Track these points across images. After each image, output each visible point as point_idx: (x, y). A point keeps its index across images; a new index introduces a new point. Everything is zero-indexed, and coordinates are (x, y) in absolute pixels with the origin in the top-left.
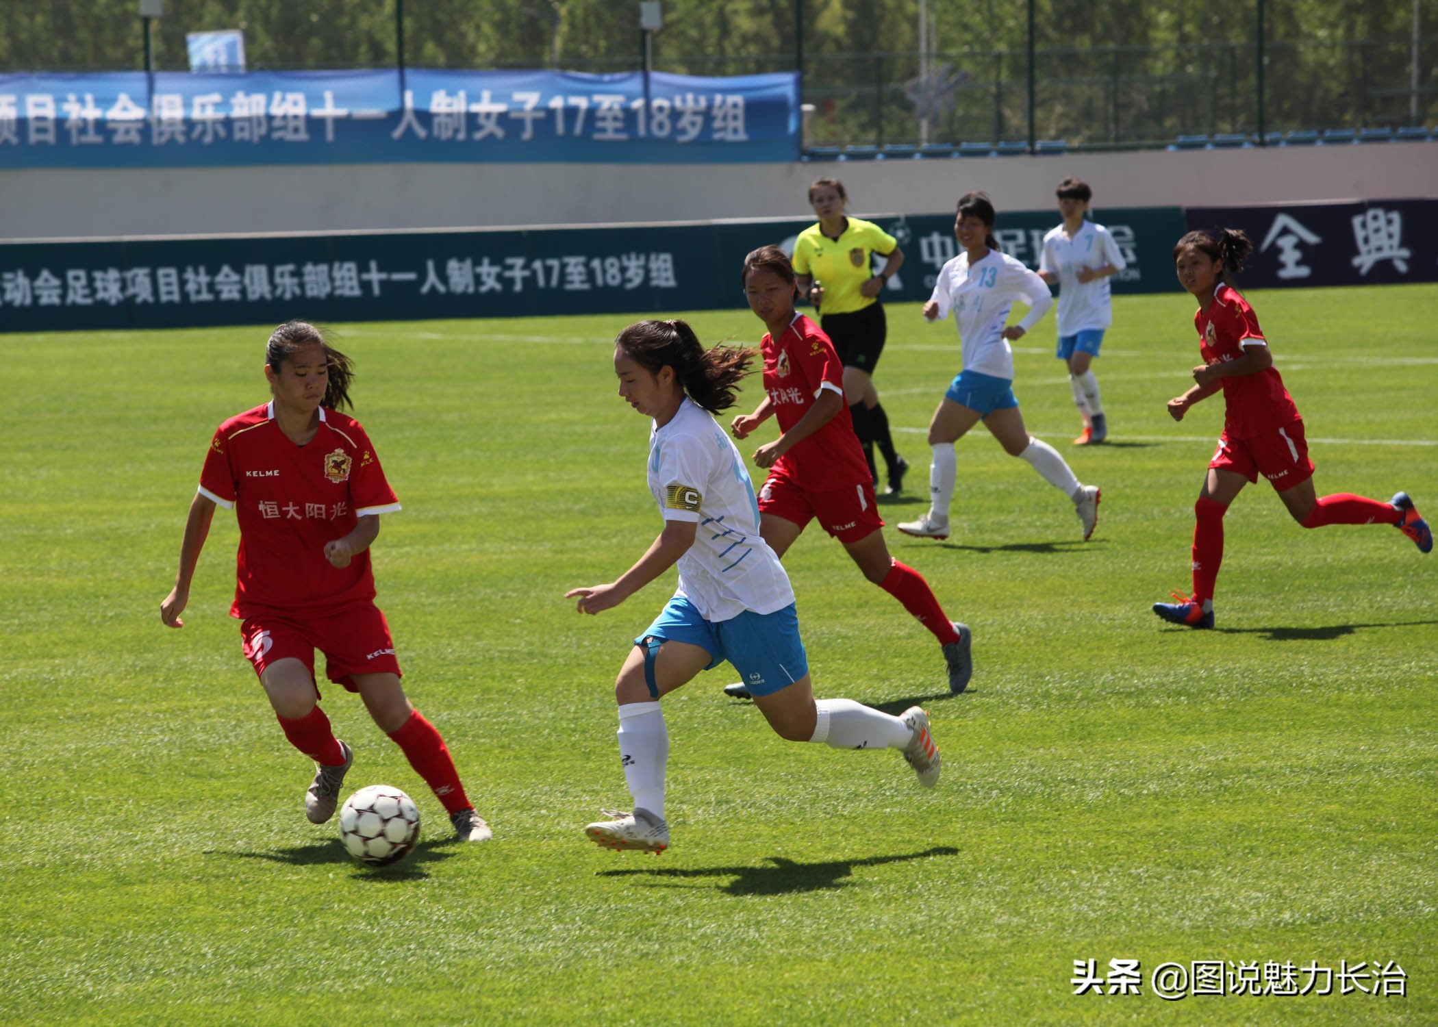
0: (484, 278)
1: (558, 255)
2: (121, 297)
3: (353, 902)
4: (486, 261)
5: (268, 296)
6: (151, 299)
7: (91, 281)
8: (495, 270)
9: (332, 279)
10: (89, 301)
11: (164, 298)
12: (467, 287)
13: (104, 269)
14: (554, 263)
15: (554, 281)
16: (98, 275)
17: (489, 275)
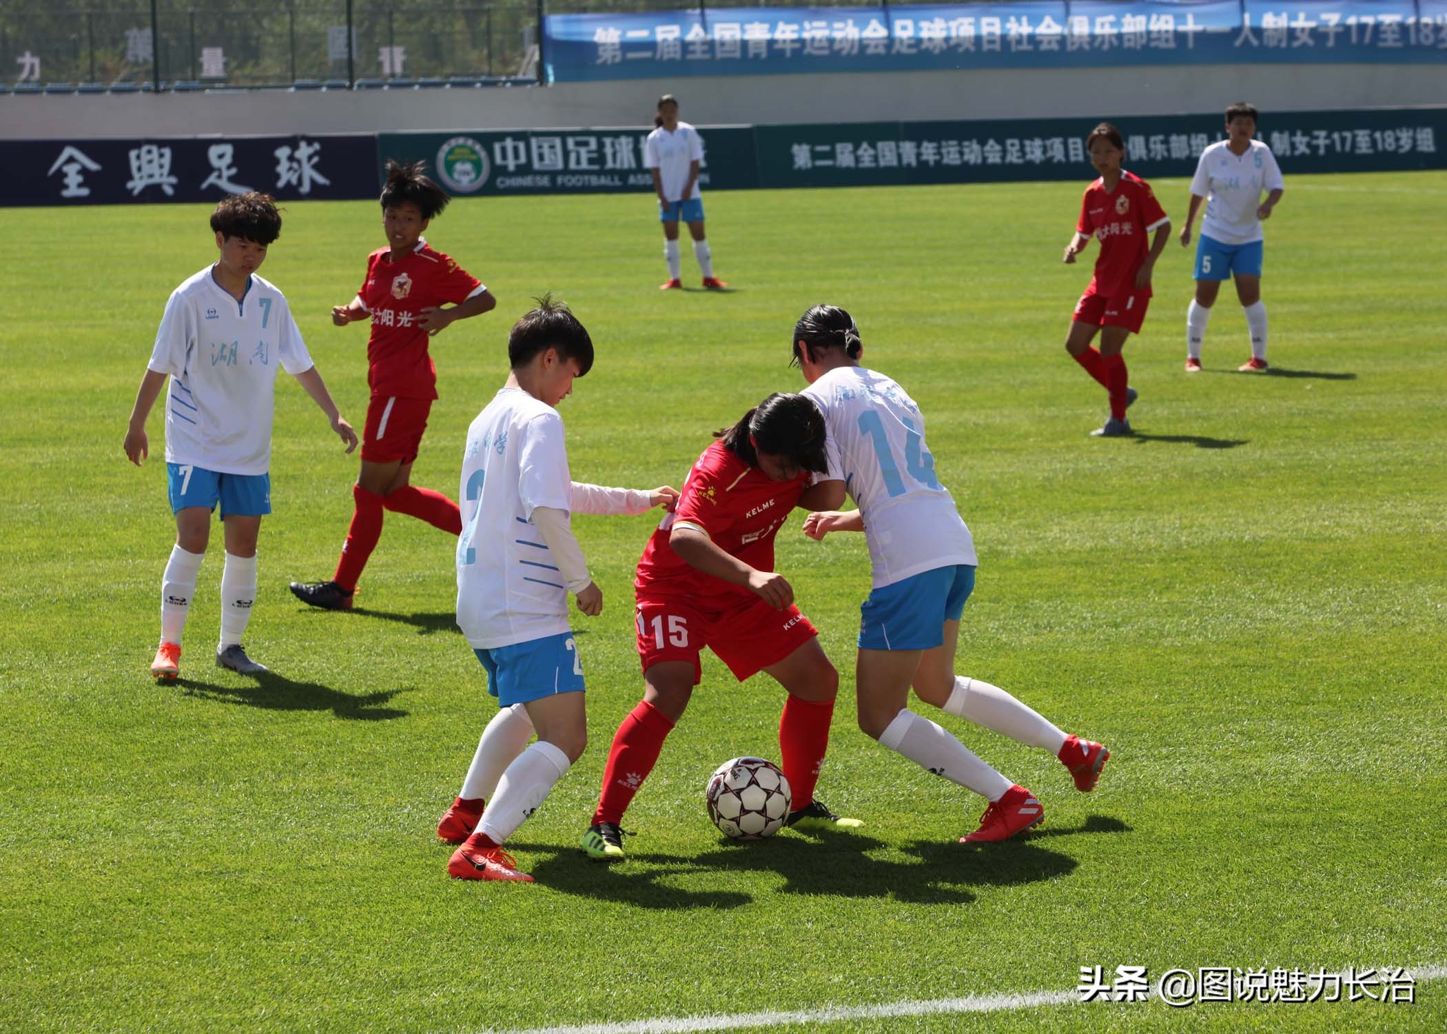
0: (1298, 145)
1: (1350, 128)
2: (1043, 157)
3: (1190, 583)
4: (1299, 133)
5: (1145, 157)
6: (1063, 159)
7: (1022, 147)
8: (1305, 139)
9: (1190, 146)
10: (1021, 161)
11: (1073, 159)
12: (1285, 151)
13: (1032, 139)
14: (1348, 135)
15: (1348, 147)
16: (1027, 143)
17: (1301, 143)
